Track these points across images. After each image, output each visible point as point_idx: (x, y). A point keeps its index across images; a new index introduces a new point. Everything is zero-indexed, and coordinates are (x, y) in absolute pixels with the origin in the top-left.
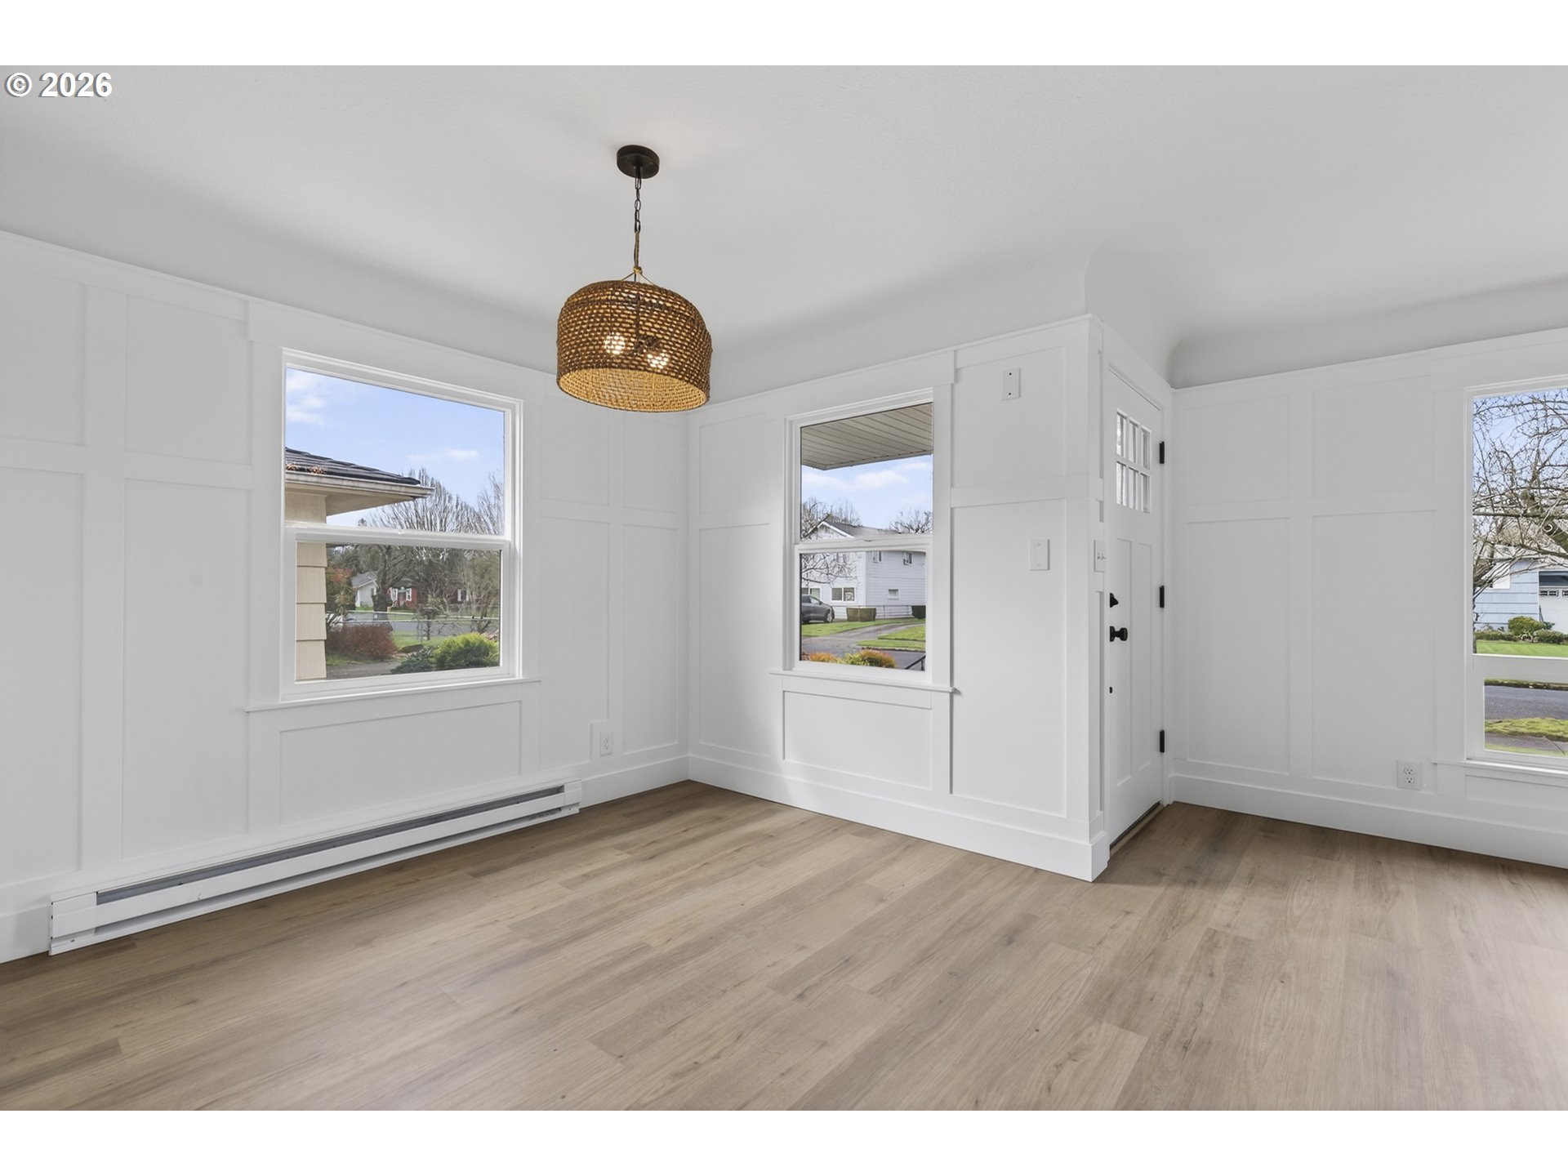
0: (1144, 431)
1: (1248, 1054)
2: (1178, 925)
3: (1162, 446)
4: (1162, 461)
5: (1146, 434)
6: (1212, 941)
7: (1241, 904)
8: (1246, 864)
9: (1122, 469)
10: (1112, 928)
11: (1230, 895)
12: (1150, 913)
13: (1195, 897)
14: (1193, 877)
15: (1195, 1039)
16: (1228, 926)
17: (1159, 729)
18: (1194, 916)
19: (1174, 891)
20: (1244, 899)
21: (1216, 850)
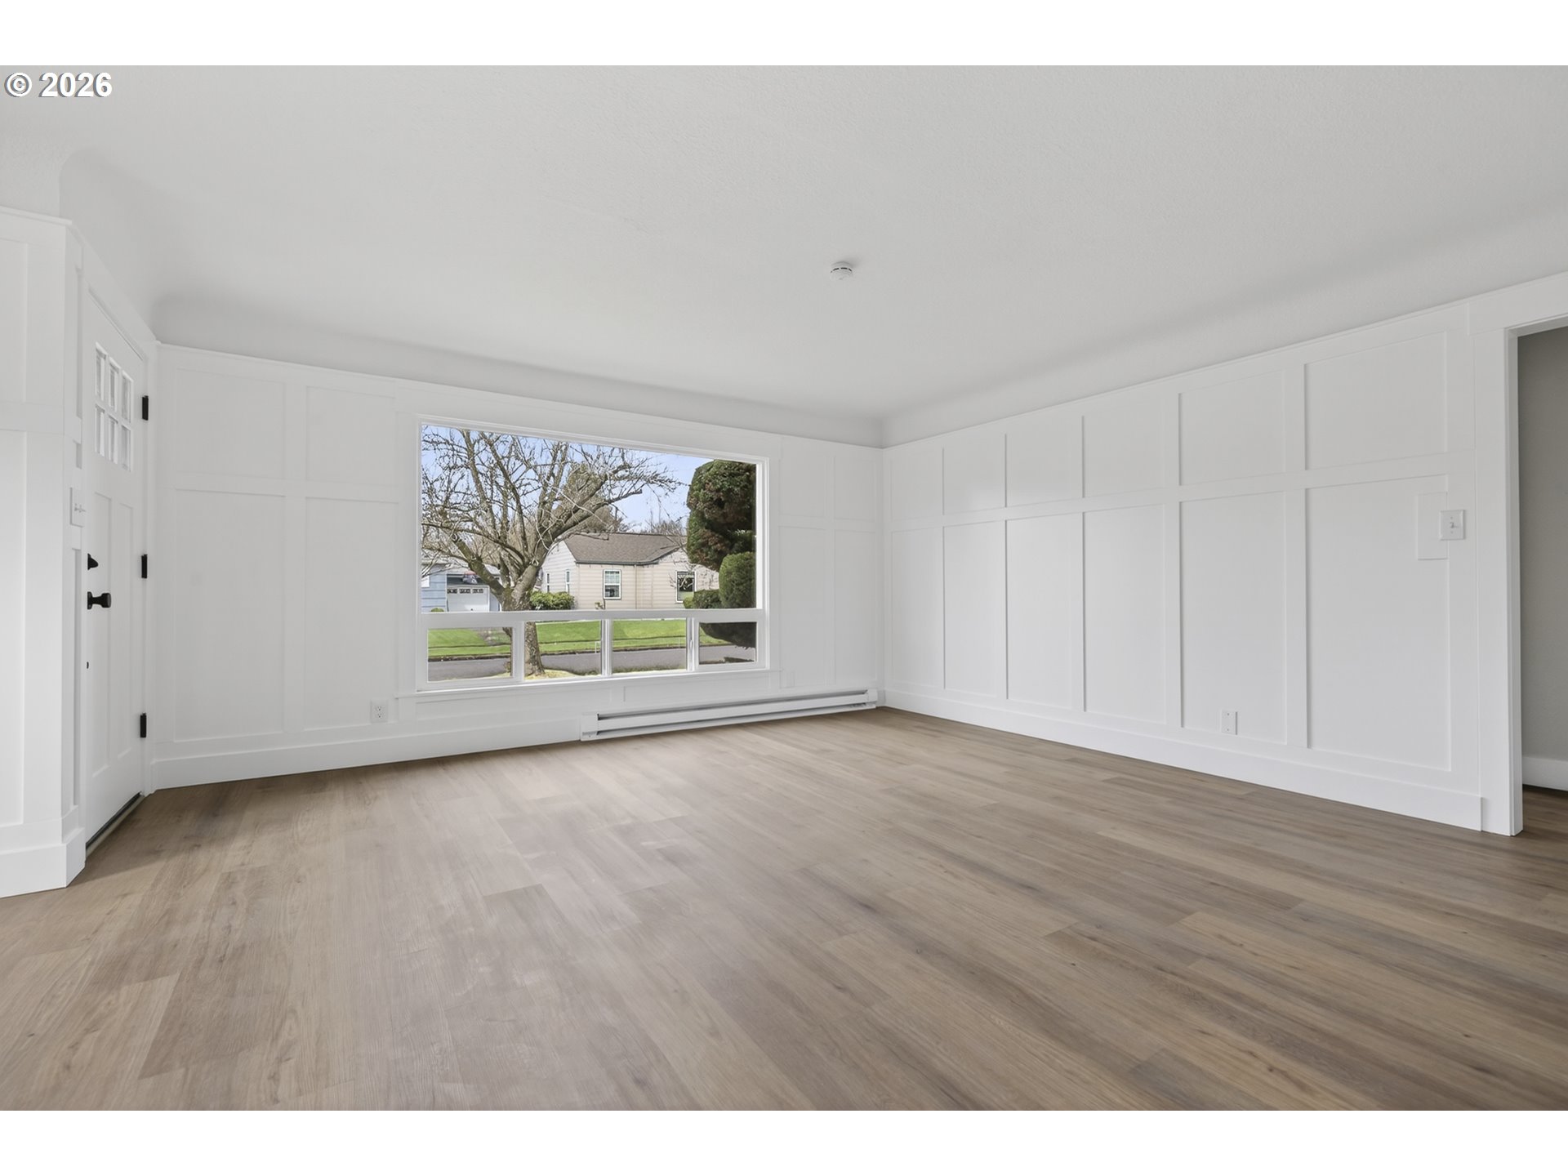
0: (124, 378)
1: (279, 937)
2: (188, 883)
3: (145, 401)
4: (145, 416)
5: (125, 382)
6: (229, 881)
7: (251, 845)
8: (249, 816)
9: (99, 415)
10: (108, 914)
11: (239, 843)
12: (154, 886)
13: (202, 858)
14: (194, 842)
15: (230, 950)
16: (243, 864)
17: (140, 713)
18: (205, 871)
19: (176, 861)
20: (253, 842)
21: (215, 815)
